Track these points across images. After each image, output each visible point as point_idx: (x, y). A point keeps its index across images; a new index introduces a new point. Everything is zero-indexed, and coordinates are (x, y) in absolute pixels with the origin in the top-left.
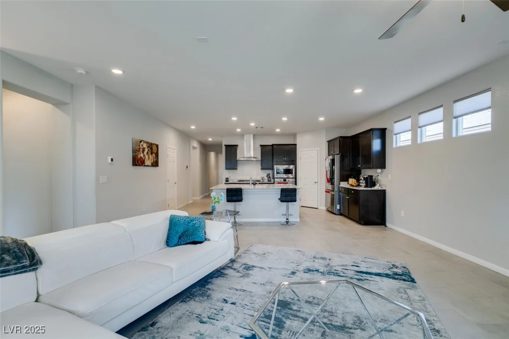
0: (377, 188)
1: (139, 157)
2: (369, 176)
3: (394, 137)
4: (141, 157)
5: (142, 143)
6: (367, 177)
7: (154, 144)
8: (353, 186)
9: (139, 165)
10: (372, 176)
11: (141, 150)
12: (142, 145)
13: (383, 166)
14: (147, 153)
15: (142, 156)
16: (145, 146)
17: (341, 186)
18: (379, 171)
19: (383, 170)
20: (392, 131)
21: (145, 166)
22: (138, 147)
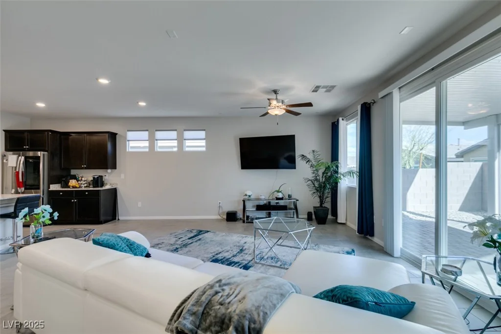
0: (107, 187)
2: (99, 176)
3: (127, 142)
6: (98, 177)
8: (76, 187)
10: (102, 176)
13: (114, 167)
17: (51, 189)
18: (109, 171)
19: (113, 170)
20: (125, 138)
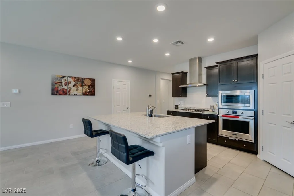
1: (60, 88)
4: (63, 89)
5: (66, 78)
7: (85, 79)
9: (60, 95)
11: (63, 83)
12: (65, 80)
14: (74, 86)
15: (65, 87)
16: (70, 80)
21: (69, 95)
22: (58, 81)
